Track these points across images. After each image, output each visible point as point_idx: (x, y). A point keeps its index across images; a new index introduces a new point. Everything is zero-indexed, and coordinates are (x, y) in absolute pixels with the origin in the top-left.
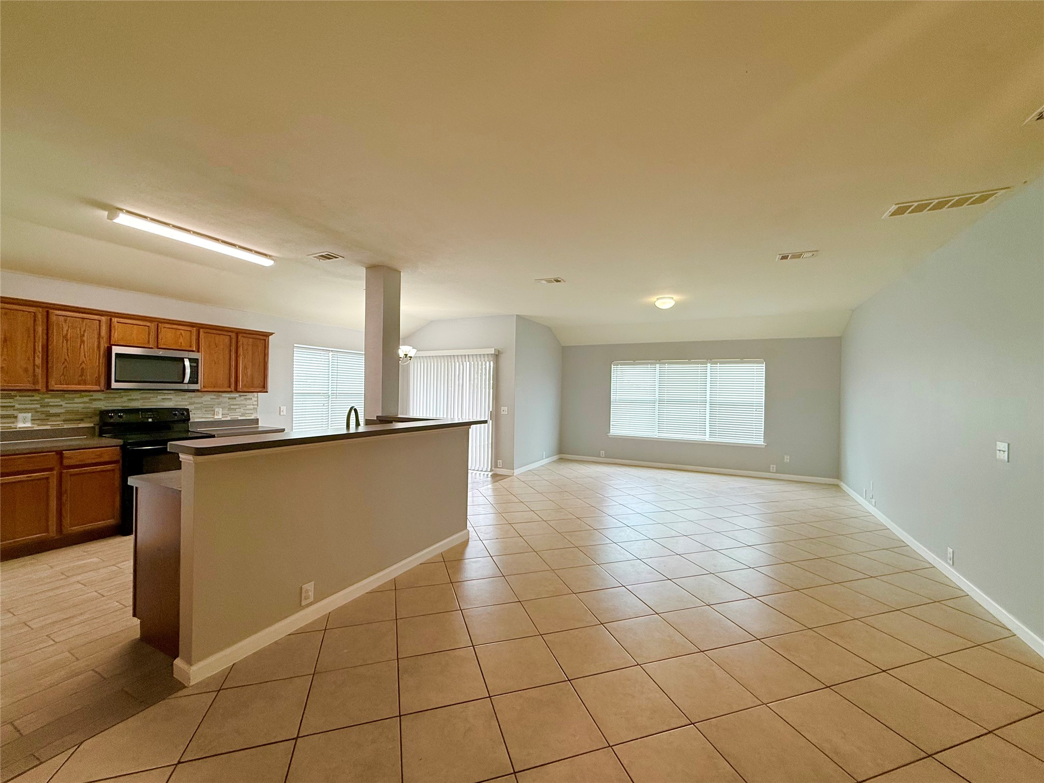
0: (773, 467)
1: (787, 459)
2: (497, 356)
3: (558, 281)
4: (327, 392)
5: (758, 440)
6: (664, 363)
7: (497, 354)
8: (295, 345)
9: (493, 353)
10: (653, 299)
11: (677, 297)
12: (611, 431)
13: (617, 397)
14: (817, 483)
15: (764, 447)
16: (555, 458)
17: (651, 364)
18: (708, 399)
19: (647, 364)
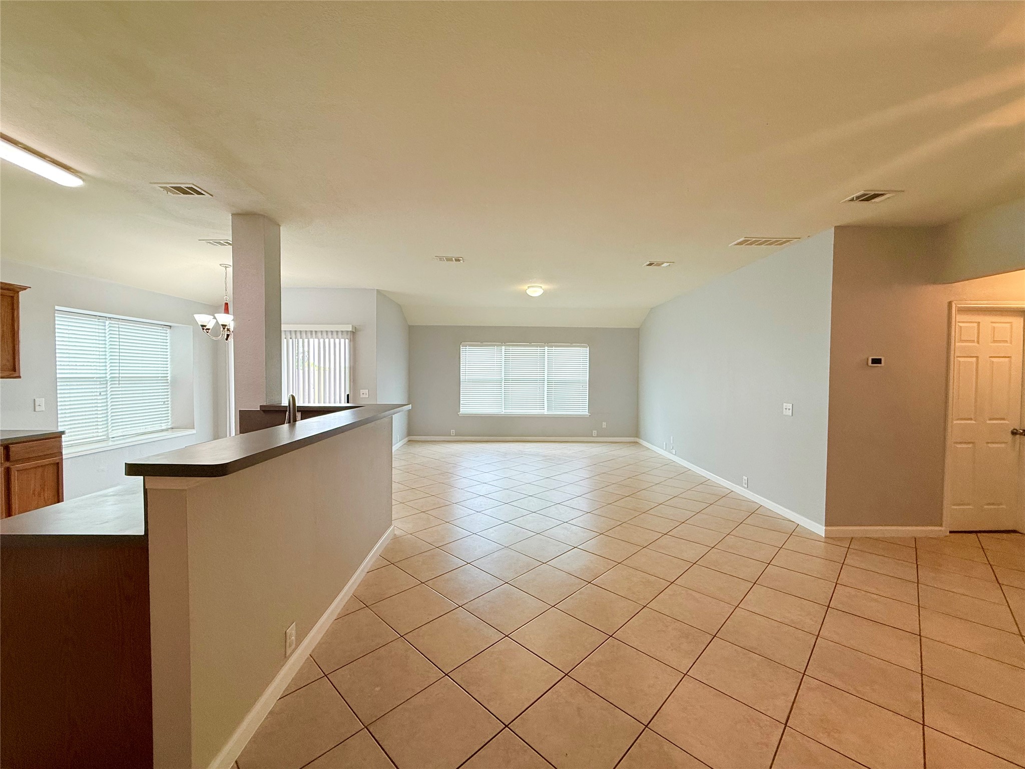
0: (595, 432)
1: (604, 425)
2: (353, 335)
3: (458, 260)
4: (104, 375)
5: (584, 411)
6: (509, 346)
7: (354, 331)
8: (57, 308)
9: (351, 330)
10: (525, 287)
11: (545, 287)
12: (461, 410)
13: (466, 377)
14: (625, 442)
15: (588, 416)
16: (406, 439)
17: (498, 346)
18: (546, 378)
19: (494, 346)
